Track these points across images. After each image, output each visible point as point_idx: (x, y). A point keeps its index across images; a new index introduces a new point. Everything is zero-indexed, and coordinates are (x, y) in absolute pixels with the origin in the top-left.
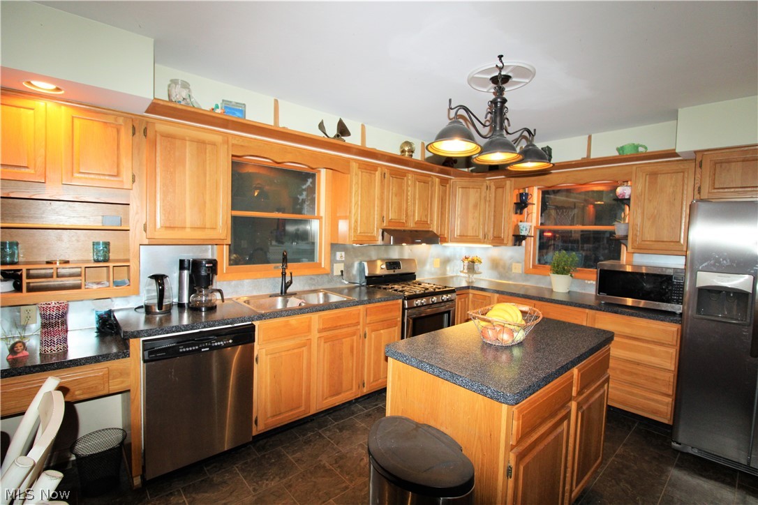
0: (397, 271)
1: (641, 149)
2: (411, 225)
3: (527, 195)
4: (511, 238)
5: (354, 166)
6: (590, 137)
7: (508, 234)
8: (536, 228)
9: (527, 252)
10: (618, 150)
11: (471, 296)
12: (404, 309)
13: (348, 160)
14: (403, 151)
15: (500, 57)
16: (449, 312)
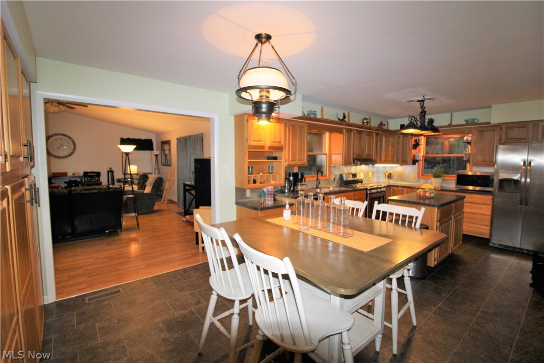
0: (356, 179)
1: (476, 121)
2: (365, 157)
3: (419, 140)
4: (412, 161)
5: (344, 130)
6: (452, 114)
7: (410, 160)
8: (423, 156)
9: (419, 168)
10: (466, 121)
11: (391, 190)
12: (367, 194)
13: (342, 128)
14: (363, 123)
15: (424, 96)
16: (383, 197)
